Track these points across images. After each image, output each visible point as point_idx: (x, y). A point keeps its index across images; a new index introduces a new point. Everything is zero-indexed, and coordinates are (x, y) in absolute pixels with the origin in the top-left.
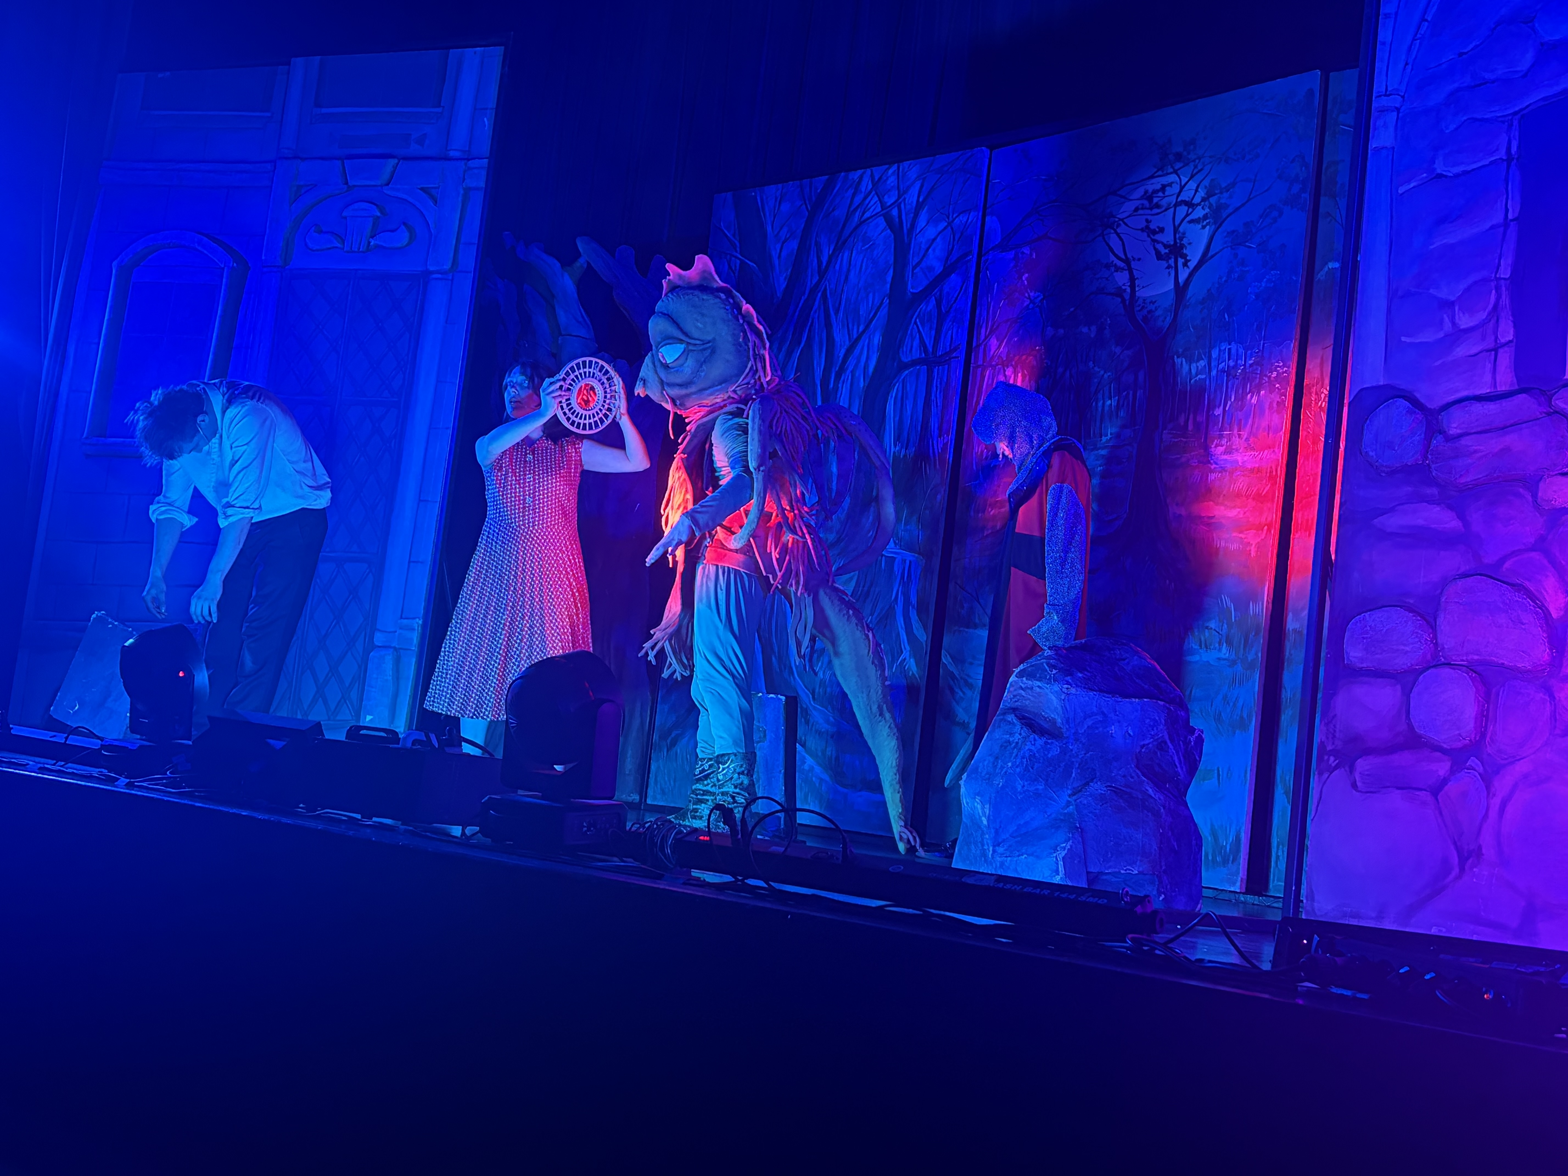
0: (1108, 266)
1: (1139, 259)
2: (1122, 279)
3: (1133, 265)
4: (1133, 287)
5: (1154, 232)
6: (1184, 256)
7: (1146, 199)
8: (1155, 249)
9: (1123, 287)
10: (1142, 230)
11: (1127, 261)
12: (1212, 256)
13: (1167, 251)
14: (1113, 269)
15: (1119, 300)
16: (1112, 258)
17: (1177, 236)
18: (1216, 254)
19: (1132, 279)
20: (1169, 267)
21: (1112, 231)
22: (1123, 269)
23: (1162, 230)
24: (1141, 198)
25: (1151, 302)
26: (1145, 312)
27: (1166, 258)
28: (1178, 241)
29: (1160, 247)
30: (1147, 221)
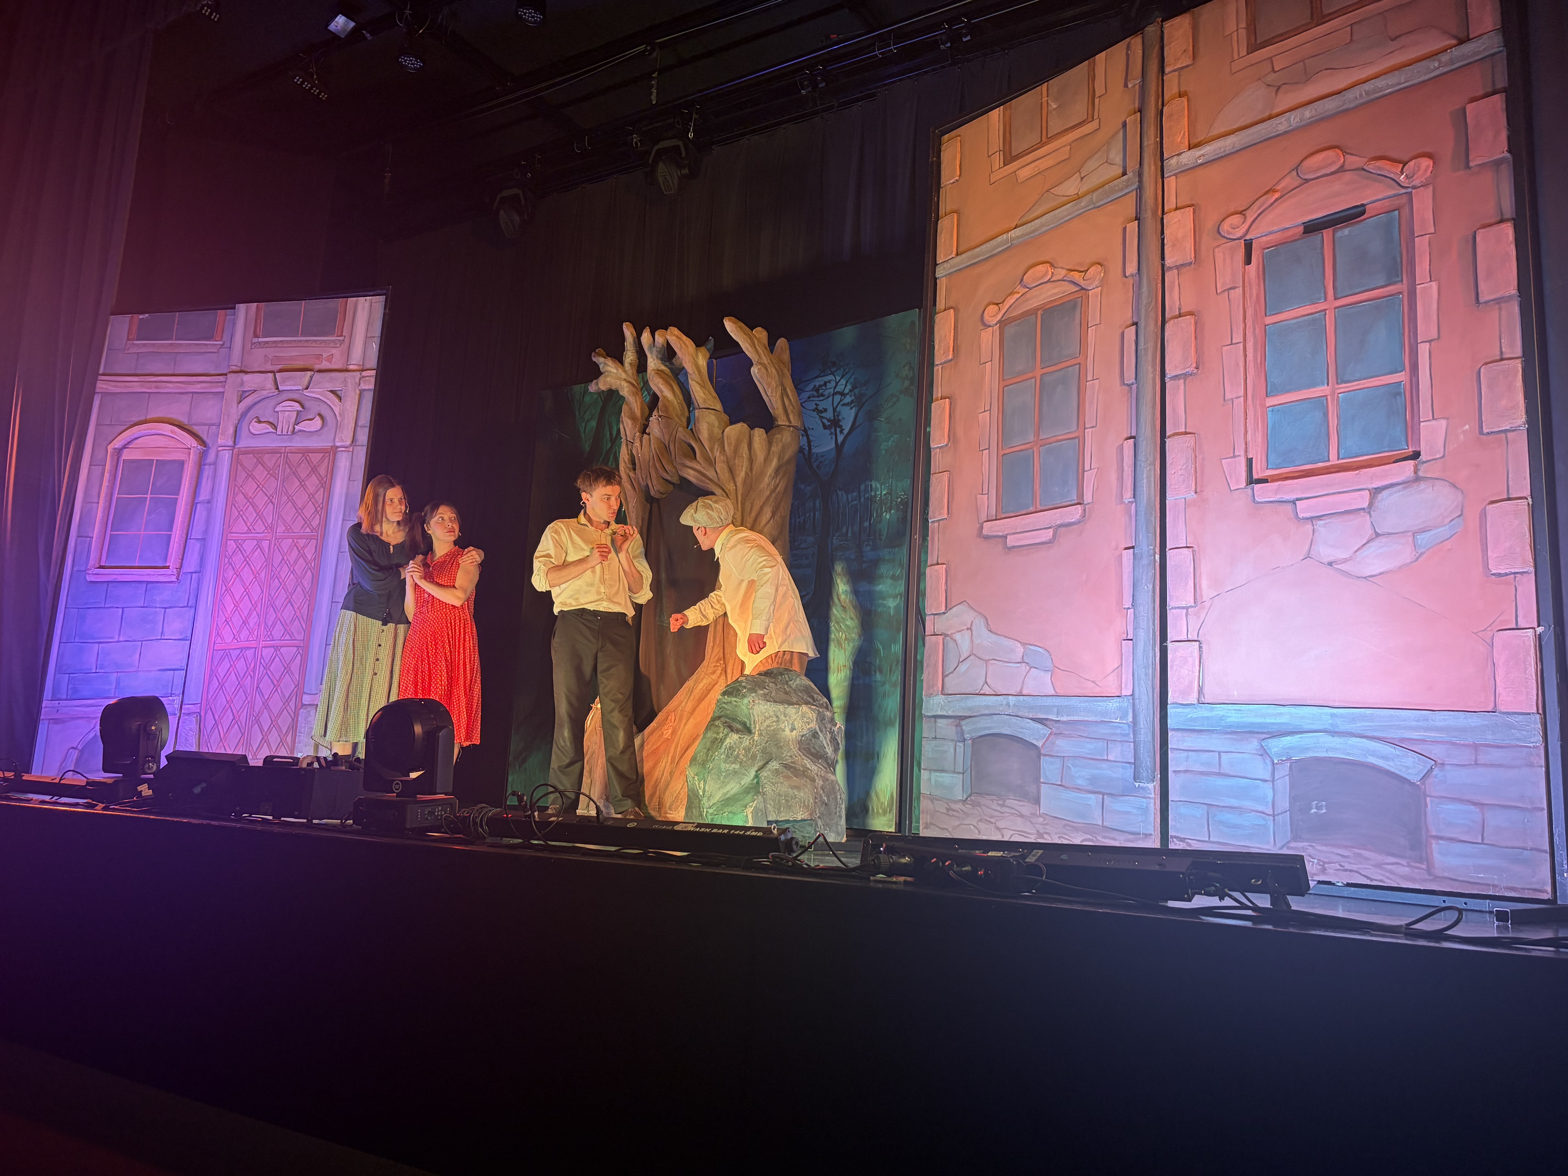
1: (813, 429)
4: (809, 446)
6: (841, 427)
7: (815, 391)
8: (823, 423)
10: (813, 410)
12: (858, 428)
13: (830, 423)
17: (835, 414)
18: (860, 426)
19: (809, 442)
20: (831, 433)
23: (826, 410)
24: (812, 390)
25: (822, 456)
26: (817, 462)
27: (830, 427)
28: (836, 417)
29: (825, 421)
30: (816, 404)
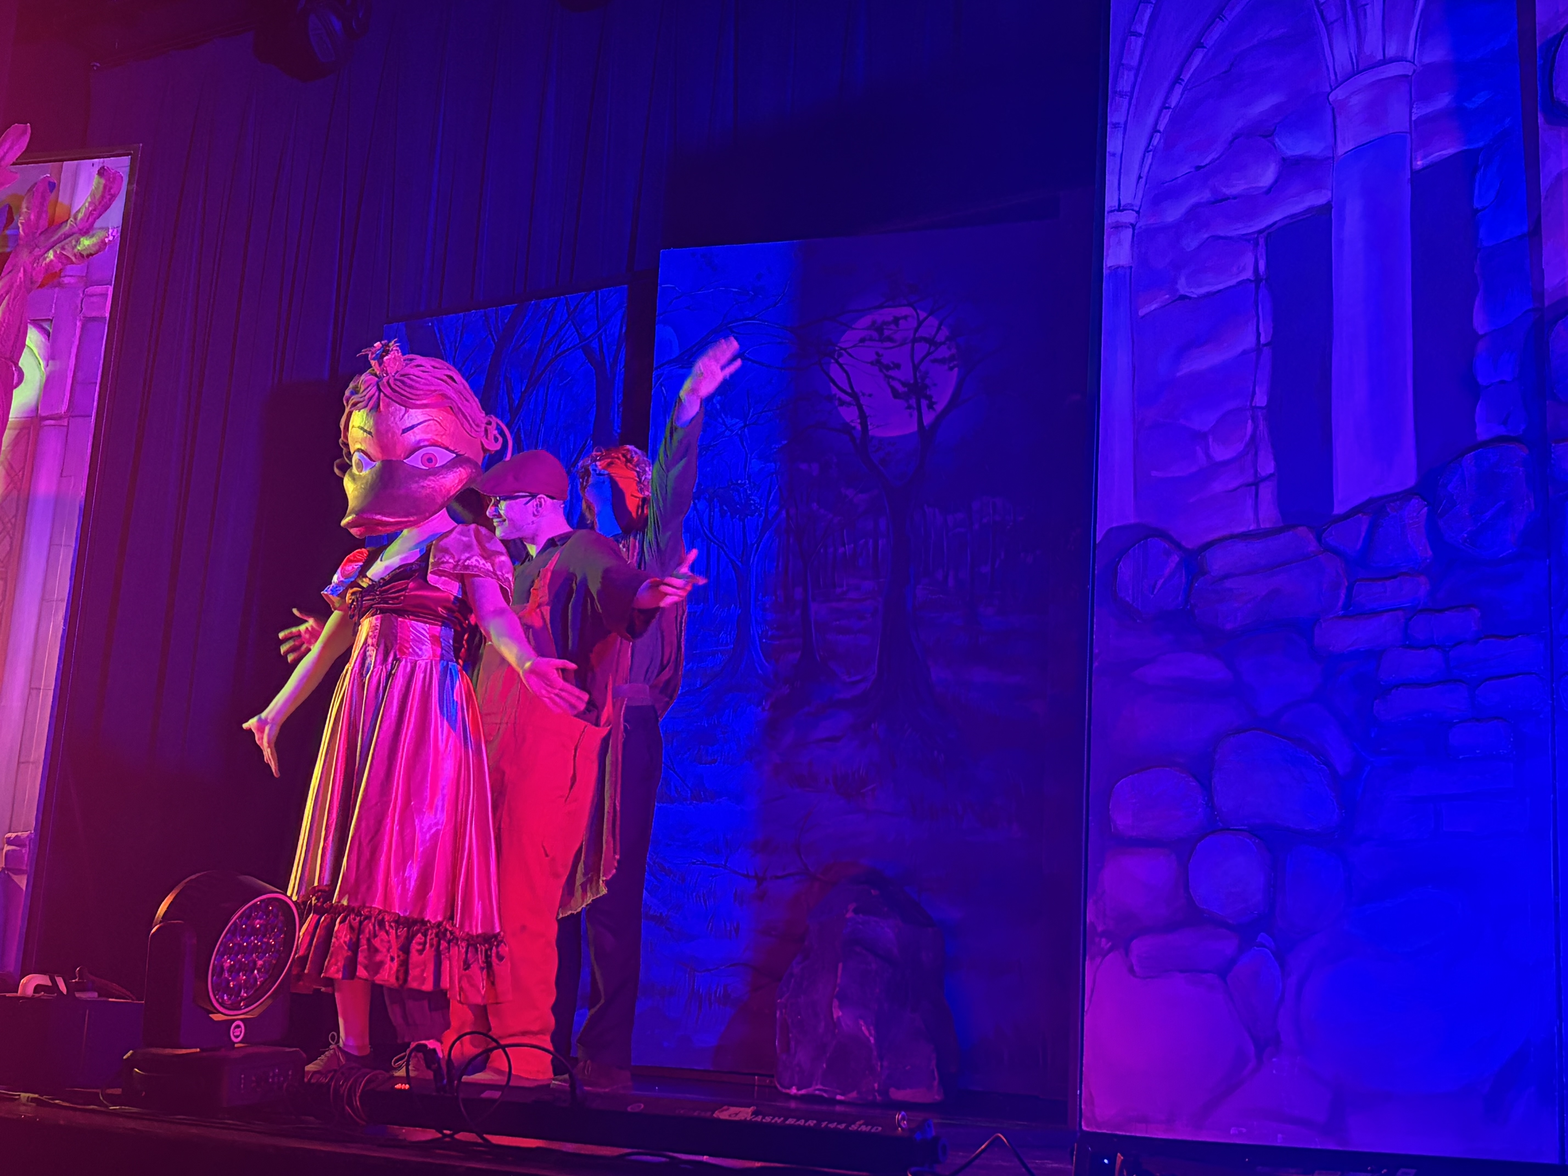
0: (829, 399)
1: (870, 395)
2: (850, 415)
3: (862, 400)
4: (864, 424)
5: (888, 368)
6: (929, 398)
7: (875, 329)
8: (890, 386)
9: (853, 424)
10: (872, 363)
11: (854, 395)
12: (965, 402)
13: (906, 389)
14: (837, 403)
15: (848, 436)
16: (835, 390)
17: (918, 374)
18: (970, 399)
20: (910, 407)
22: (849, 404)
23: (897, 366)
24: (868, 328)
25: (891, 444)
26: (881, 454)
27: (907, 396)
28: (919, 381)
29: (896, 384)
30: (877, 354)
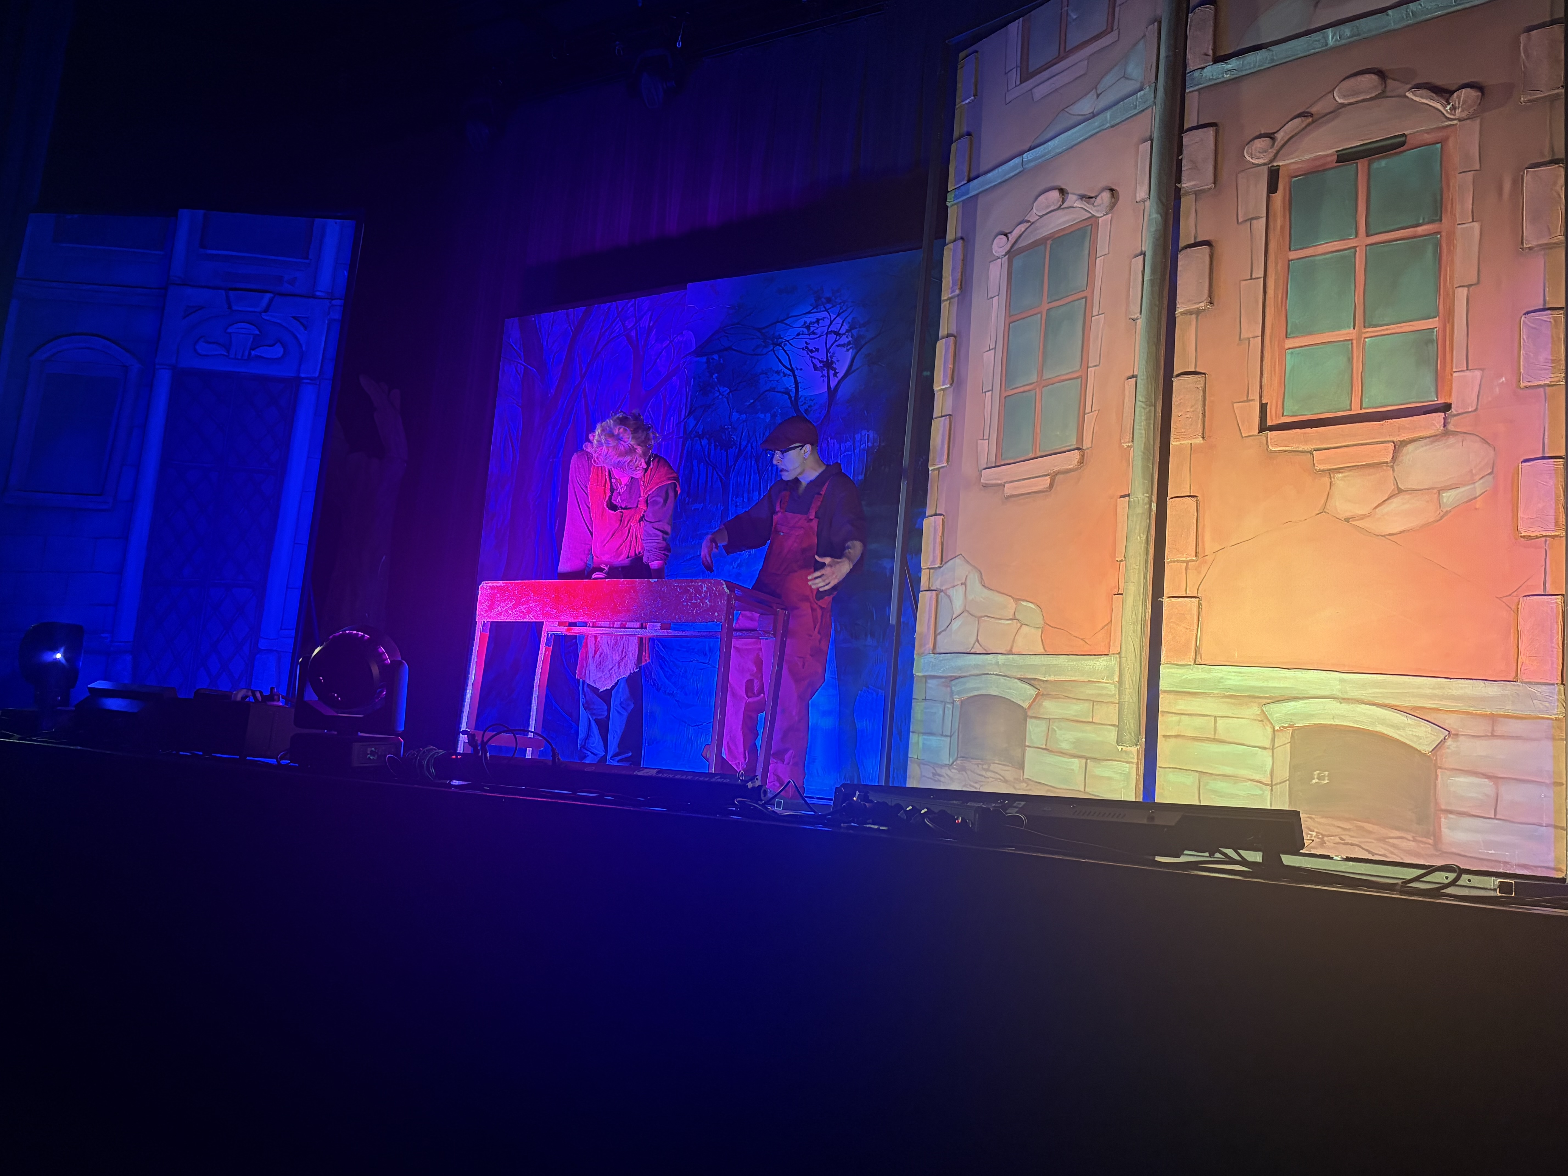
0: (778, 372)
1: (801, 369)
2: (789, 383)
3: (796, 373)
4: (797, 388)
6: (834, 369)
7: (805, 327)
9: (790, 388)
11: (792, 370)
12: (855, 370)
13: (822, 365)
14: (782, 374)
15: (787, 396)
16: (781, 367)
18: (858, 368)
20: (823, 376)
21: (781, 348)
22: (789, 376)
23: (817, 350)
25: (811, 400)
26: (806, 406)
27: (822, 369)
29: (816, 362)
30: (806, 342)
